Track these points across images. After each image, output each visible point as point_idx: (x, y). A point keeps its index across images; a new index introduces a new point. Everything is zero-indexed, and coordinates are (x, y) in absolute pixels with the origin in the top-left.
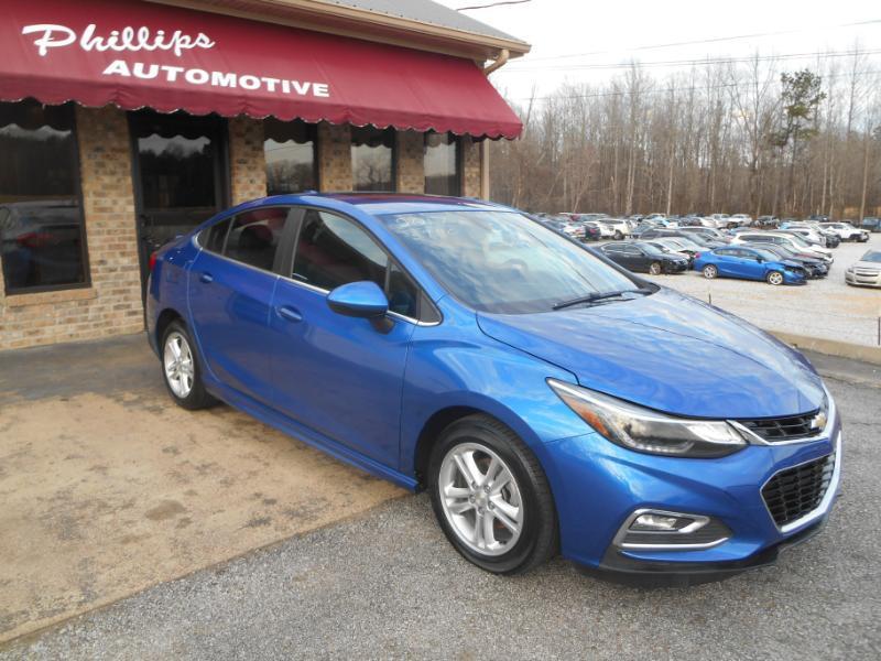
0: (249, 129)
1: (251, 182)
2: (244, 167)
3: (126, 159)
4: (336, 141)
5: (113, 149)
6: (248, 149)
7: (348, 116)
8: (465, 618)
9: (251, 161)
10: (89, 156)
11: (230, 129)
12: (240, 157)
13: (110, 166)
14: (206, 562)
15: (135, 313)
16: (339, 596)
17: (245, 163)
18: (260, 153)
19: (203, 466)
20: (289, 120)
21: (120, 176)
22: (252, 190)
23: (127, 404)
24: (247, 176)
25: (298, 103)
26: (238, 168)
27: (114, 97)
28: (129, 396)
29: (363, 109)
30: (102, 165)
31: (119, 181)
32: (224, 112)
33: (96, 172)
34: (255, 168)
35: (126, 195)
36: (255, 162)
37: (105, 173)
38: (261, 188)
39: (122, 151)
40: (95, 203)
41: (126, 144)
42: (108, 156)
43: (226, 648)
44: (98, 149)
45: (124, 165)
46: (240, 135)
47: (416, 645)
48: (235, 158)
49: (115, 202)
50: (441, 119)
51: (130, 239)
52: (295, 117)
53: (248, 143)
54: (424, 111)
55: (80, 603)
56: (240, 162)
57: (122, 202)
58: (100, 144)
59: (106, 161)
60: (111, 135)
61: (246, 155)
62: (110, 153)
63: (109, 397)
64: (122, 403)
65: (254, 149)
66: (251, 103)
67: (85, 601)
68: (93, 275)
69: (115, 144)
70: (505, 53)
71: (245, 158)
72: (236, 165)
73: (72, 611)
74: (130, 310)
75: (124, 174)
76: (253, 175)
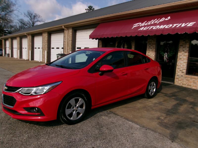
1: (183, 51)
5: (153, 44)
9: (184, 46)
10: (148, 45)
12: (181, 44)
13: (151, 47)
17: (182, 46)
21: (153, 49)
24: (182, 49)
26: (180, 47)
30: (150, 47)
33: (149, 48)
35: (153, 53)
37: (150, 48)
39: (154, 44)
40: (148, 54)
44: (150, 44)
45: (154, 47)
46: (182, 39)
49: (151, 54)
53: (184, 41)
56: (180, 46)
57: (152, 54)
58: (150, 43)
61: (183, 44)
62: (152, 45)
65: (186, 42)
69: (153, 43)
71: (183, 45)
72: (179, 46)
75: (154, 48)
76: (184, 49)
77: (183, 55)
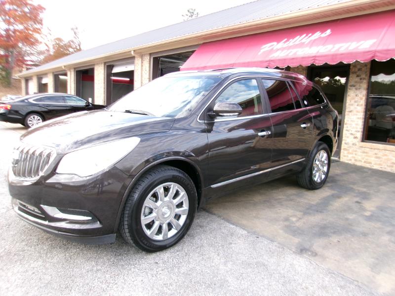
0: (359, 70)
1: (356, 96)
2: (354, 88)
6: (358, 79)
9: (358, 86)
12: (352, 84)
17: (354, 86)
22: (356, 100)
24: (354, 92)
26: (350, 89)
34: (360, 89)
36: (360, 86)
38: (361, 99)
46: (355, 72)
53: (358, 76)
56: (351, 86)
61: (356, 82)
65: (361, 79)
71: (355, 84)
72: (349, 87)
76: (358, 92)
77: (356, 104)
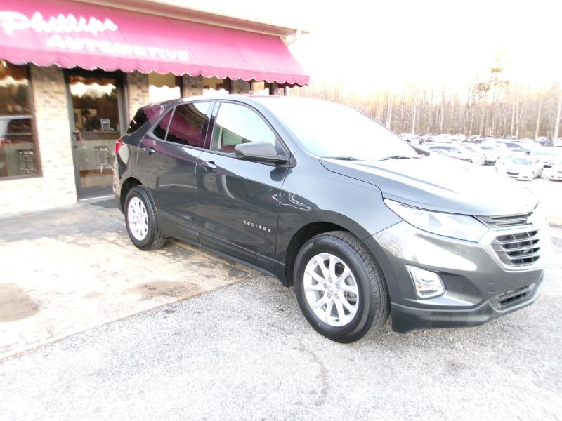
0: (140, 80)
3: (63, 99)
4: (194, 87)
5: (56, 92)
6: (139, 92)
7: (201, 71)
8: (255, 339)
9: (141, 100)
10: (40, 96)
11: (128, 79)
13: (53, 102)
14: (116, 318)
15: (70, 192)
16: (188, 331)
17: (137, 100)
18: (147, 94)
19: (115, 273)
20: (164, 74)
21: (59, 108)
23: (68, 243)
25: (169, 63)
27: (56, 60)
28: (69, 238)
29: (210, 67)
30: (47, 102)
31: (59, 111)
32: (124, 70)
33: (45, 106)
36: (143, 100)
37: (50, 107)
39: (61, 93)
40: (45, 125)
41: (63, 89)
42: (52, 97)
43: (128, 354)
44: (46, 92)
45: (62, 102)
46: (134, 83)
47: (228, 351)
48: (131, 98)
49: (57, 125)
50: (258, 73)
51: (68, 147)
52: (168, 72)
53: (139, 88)
54: (248, 69)
55: (48, 338)
56: (133, 100)
58: (46, 89)
59: (51, 100)
60: (53, 83)
61: (139, 95)
62: (53, 95)
63: (57, 239)
64: (65, 242)
65: (143, 92)
66: (140, 63)
67: (50, 337)
68: (44, 170)
69: (56, 89)
70: (299, 33)
71: (138, 97)
73: (44, 341)
74: (68, 190)
75: (62, 107)
